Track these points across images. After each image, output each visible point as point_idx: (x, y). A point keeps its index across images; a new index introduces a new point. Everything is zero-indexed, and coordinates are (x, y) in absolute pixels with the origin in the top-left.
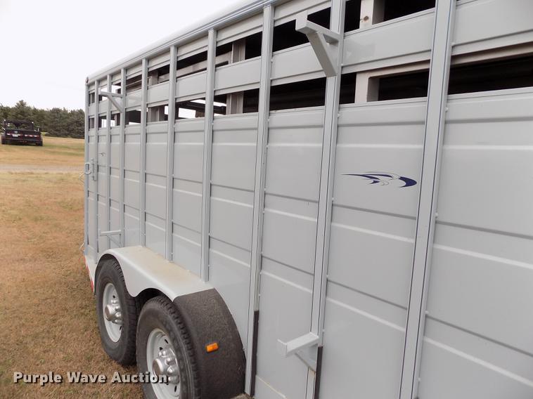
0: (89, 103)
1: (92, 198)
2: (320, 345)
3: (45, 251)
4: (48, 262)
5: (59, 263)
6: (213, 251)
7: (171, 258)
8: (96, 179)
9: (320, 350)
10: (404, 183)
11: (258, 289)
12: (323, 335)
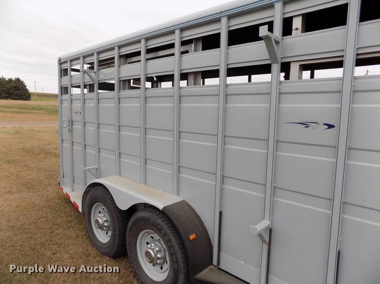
0: (61, 76)
1: (67, 145)
2: (270, 227)
3: (25, 185)
4: (30, 192)
5: (39, 192)
6: (182, 175)
7: (145, 183)
8: (71, 131)
9: (271, 230)
10: (327, 127)
11: (221, 197)
12: (271, 221)
